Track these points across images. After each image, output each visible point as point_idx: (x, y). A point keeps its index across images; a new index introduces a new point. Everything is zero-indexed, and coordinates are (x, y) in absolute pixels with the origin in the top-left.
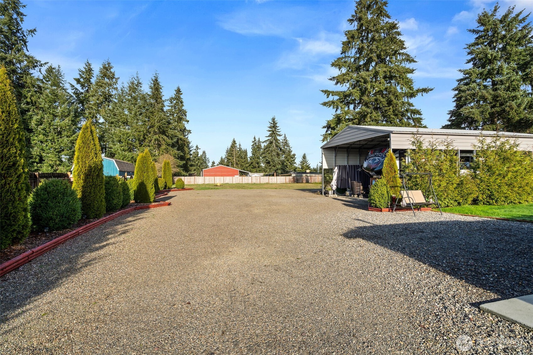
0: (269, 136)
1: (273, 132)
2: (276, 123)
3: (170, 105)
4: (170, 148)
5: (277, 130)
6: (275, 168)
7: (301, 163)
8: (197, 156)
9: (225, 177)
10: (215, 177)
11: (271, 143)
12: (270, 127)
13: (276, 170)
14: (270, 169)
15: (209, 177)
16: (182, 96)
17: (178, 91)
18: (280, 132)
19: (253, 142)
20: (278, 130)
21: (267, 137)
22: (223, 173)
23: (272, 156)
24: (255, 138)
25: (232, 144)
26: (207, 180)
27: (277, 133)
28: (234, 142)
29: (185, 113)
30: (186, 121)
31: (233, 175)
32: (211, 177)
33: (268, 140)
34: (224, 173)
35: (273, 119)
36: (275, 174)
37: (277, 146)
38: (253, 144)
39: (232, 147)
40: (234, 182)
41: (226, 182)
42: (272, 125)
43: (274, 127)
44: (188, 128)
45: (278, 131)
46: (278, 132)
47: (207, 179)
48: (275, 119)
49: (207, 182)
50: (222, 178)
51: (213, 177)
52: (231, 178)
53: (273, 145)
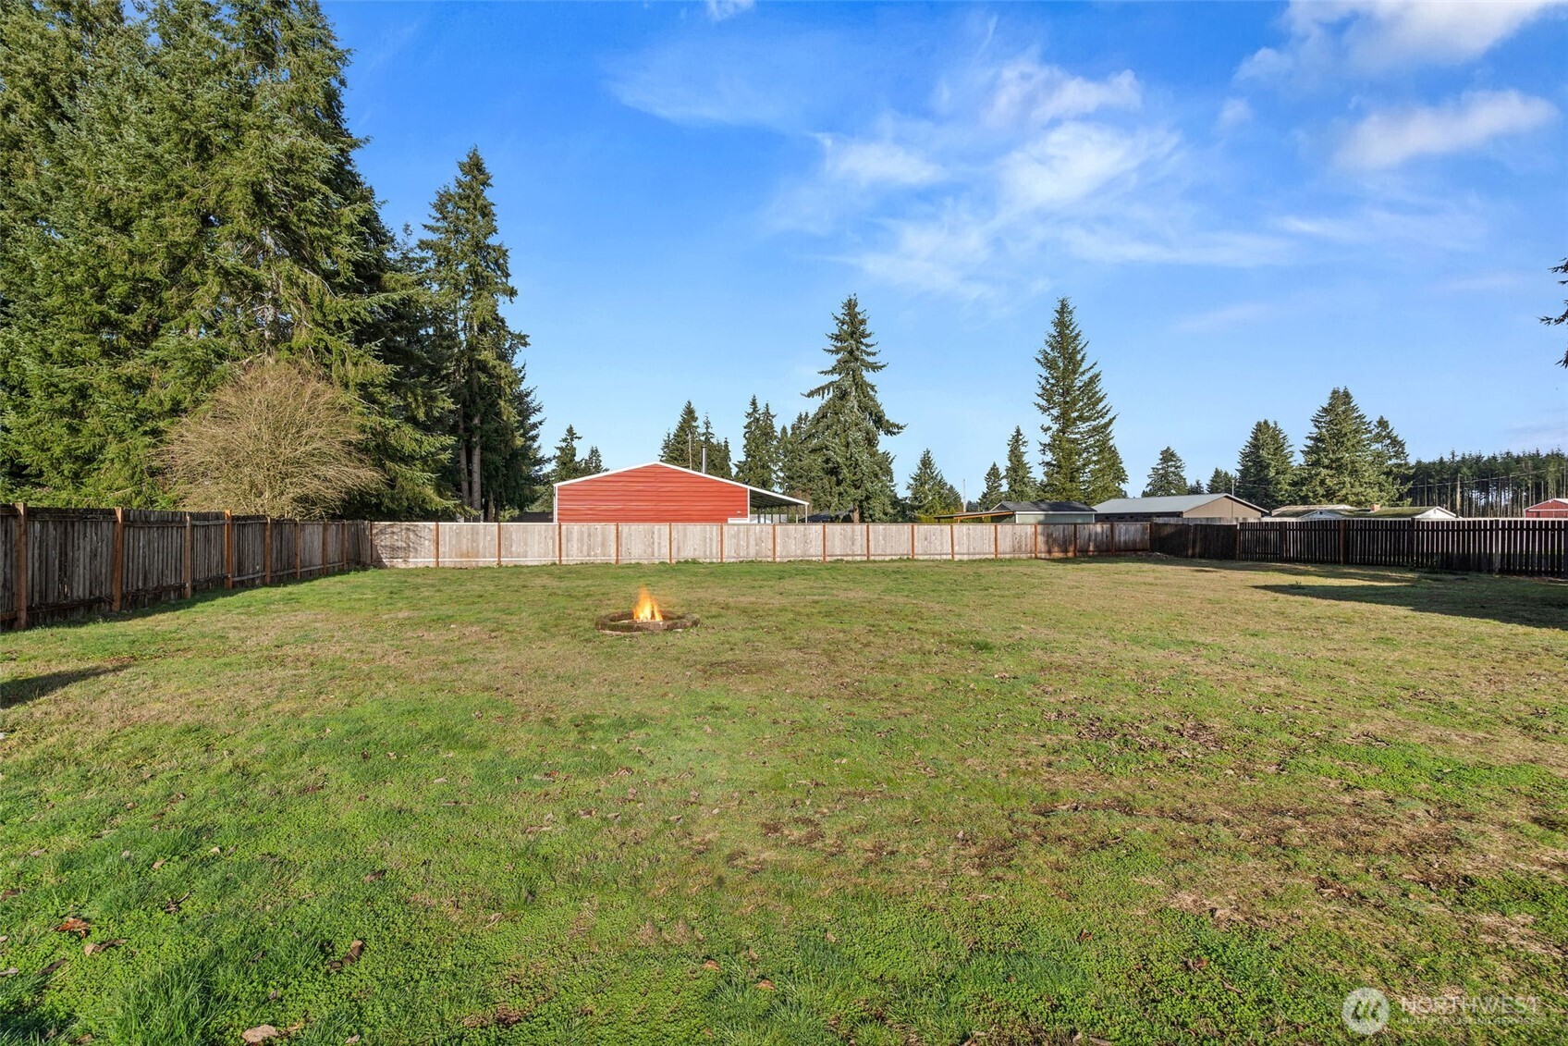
0: (832, 371)
1: (851, 352)
2: (863, 322)
3: (439, 224)
4: (340, 343)
5: (863, 348)
6: (860, 494)
7: (915, 480)
8: (572, 461)
9: (678, 527)
10: (625, 528)
11: (843, 395)
12: (837, 338)
13: (861, 501)
14: (840, 494)
15: (585, 527)
16: (489, 194)
17: (475, 167)
18: (874, 354)
19: (749, 415)
20: (867, 346)
21: (826, 373)
22: (663, 506)
23: (847, 445)
24: (754, 403)
25: (684, 419)
26: (575, 545)
27: (865, 357)
28: (690, 413)
29: (499, 261)
30: (504, 292)
31: (719, 517)
32: (599, 526)
33: (832, 383)
34: (671, 506)
35: (851, 305)
36: (856, 516)
37: (863, 408)
38: (750, 423)
39: (681, 428)
40: (730, 555)
41: (688, 553)
42: (845, 327)
43: (852, 334)
44: (513, 325)
45: (869, 350)
46: (868, 354)
47: (575, 536)
48: (856, 305)
49: (574, 556)
50: (662, 529)
51: (612, 527)
52: (712, 529)
53: (850, 404)
